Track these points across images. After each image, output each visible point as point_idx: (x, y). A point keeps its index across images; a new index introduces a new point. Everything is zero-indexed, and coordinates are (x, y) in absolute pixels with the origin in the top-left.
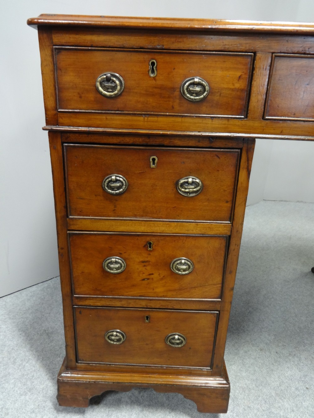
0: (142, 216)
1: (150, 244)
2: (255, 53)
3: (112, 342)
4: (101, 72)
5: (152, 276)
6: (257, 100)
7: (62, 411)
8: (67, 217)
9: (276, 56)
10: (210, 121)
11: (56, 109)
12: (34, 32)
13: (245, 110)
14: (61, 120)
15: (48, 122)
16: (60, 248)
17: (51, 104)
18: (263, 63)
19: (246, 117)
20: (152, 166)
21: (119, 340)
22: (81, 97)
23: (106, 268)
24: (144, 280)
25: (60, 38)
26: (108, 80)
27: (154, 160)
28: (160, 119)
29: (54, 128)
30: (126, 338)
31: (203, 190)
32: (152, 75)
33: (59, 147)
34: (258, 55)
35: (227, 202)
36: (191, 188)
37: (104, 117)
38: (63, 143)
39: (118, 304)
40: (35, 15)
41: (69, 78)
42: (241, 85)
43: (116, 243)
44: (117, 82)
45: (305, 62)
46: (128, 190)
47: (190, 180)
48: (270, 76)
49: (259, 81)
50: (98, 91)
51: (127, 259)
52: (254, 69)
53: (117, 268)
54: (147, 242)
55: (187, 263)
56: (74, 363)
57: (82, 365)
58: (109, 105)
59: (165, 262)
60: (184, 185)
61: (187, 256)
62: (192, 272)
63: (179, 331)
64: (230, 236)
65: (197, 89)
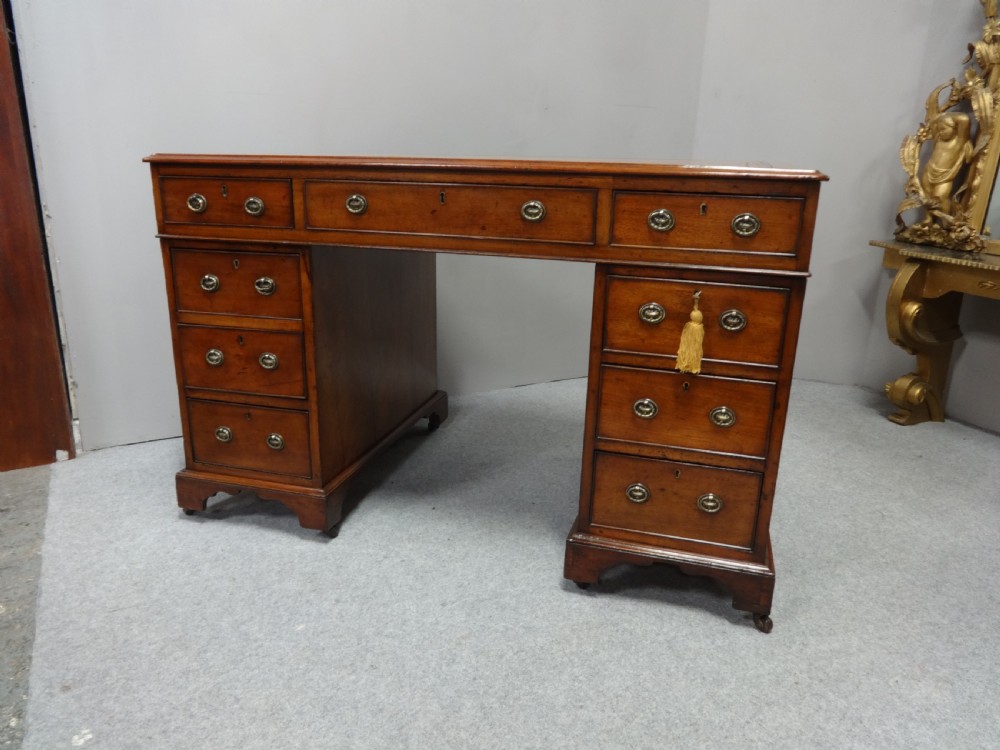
0: (232, 312)
1: (241, 338)
2: (291, 180)
3: (221, 439)
4: (189, 194)
5: (246, 370)
6: (298, 215)
8: (177, 310)
9: (306, 182)
10: (268, 231)
11: (164, 221)
12: (148, 164)
13: (292, 223)
14: (167, 230)
15: (160, 231)
16: (174, 340)
17: (161, 216)
18: (297, 186)
19: (294, 227)
20: (236, 267)
21: (226, 438)
22: (178, 212)
23: (208, 359)
24: (239, 373)
25: (163, 170)
26: (195, 200)
27: (236, 262)
28: (233, 229)
29: (165, 235)
30: (232, 437)
31: (273, 290)
32: (224, 195)
33: (168, 251)
34: (294, 181)
35: (297, 301)
36: (266, 288)
37: (195, 227)
38: (170, 248)
39: (223, 398)
40: (148, 154)
41: (170, 199)
42: (286, 203)
43: (215, 336)
44: (201, 201)
45: (327, 185)
46: (219, 287)
47: (262, 280)
48: (305, 197)
49: (298, 200)
50: (189, 209)
51: (224, 352)
52: (292, 191)
53: (217, 360)
54: (239, 336)
55: (271, 358)
56: (191, 461)
57: (198, 465)
58: (199, 218)
59: (254, 358)
60: (259, 284)
61: (272, 351)
62: (277, 367)
63: (278, 432)
64: (303, 333)
65: (254, 206)
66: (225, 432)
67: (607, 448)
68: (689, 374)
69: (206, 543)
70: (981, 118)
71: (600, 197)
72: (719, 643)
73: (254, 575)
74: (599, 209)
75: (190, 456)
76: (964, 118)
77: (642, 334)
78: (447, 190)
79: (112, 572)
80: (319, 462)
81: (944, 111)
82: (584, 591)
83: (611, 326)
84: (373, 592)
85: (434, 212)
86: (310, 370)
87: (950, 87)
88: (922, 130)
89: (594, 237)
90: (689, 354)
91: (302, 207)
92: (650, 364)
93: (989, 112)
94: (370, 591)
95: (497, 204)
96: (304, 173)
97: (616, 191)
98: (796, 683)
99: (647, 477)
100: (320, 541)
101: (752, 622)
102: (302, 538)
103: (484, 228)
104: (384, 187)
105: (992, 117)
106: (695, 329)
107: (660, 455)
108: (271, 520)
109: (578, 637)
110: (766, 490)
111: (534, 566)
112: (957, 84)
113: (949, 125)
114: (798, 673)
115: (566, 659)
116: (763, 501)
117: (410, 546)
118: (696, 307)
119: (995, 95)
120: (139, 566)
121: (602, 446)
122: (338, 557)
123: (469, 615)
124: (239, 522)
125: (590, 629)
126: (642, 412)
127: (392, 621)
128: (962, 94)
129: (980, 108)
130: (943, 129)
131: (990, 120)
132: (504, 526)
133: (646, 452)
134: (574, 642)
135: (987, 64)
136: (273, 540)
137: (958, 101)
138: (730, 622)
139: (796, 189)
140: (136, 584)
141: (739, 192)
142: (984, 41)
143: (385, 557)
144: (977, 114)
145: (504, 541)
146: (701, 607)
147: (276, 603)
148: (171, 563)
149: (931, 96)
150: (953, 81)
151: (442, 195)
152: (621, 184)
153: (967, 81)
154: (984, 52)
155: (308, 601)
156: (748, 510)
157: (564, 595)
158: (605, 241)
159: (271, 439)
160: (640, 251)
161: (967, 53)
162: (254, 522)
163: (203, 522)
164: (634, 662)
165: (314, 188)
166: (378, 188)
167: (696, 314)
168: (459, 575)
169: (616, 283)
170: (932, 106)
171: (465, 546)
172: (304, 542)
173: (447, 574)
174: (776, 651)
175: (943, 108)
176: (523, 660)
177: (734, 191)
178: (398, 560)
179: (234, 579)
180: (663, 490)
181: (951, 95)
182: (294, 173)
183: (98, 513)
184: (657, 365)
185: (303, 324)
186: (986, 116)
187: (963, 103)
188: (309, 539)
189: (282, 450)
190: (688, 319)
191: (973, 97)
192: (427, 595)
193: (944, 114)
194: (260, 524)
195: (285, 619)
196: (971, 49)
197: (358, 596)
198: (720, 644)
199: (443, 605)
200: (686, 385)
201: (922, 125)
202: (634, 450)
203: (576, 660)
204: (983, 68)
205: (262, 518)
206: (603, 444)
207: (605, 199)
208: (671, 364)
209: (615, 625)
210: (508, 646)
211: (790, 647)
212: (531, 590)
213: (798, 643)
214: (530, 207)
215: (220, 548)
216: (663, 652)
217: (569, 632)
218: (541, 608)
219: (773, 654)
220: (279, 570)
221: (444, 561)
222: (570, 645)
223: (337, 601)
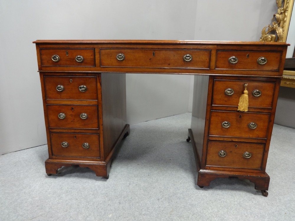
0: (69, 99)
1: (73, 108)
2: (95, 48)
3: (64, 146)
4: (53, 55)
5: (74, 120)
6: (97, 61)
7: (48, 177)
8: (46, 99)
9: (100, 49)
10: (85, 68)
11: (41, 66)
12: (35, 44)
13: (95, 65)
14: (42, 69)
15: (39, 69)
16: (44, 110)
17: (40, 64)
18: (97, 51)
19: (95, 66)
20: (71, 82)
21: (66, 146)
22: (48, 62)
23: (59, 117)
24: (72, 121)
25: (41, 46)
26: (55, 57)
27: (71, 80)
28: (71, 68)
29: (42, 71)
30: (69, 146)
31: (86, 90)
32: (67, 55)
33: (43, 77)
34: (96, 49)
35: (95, 93)
36: (83, 89)
37: (55, 68)
38: (43, 76)
39: (65, 131)
40: (35, 40)
41: (44, 57)
42: (92, 57)
43: (61, 108)
44: (57, 57)
45: (109, 50)
46: (64, 90)
47: (82, 86)
48: (100, 55)
49: (97, 56)
50: (52, 60)
51: (65, 114)
52: (95, 53)
53: (63, 117)
54: (72, 108)
55: (84, 116)
56: (51, 156)
57: (54, 157)
58: (56, 64)
59: (78, 115)
60: (80, 88)
61: (85, 112)
62: (87, 118)
63: (86, 142)
64: (98, 105)
65: (79, 59)
66: (66, 144)
67: (212, 139)
68: (243, 112)
69: (60, 186)
70: (279, 35)
71: (212, 52)
72: (254, 202)
73: (84, 196)
74: (211, 57)
75: (51, 153)
76: (274, 36)
77: (226, 99)
78: (156, 51)
79: (26, 202)
80: (103, 152)
81: (267, 34)
82: (202, 189)
83: (215, 97)
84: (131, 198)
85: (150, 59)
86: (100, 118)
87: (268, 27)
89: (209, 67)
90: (243, 104)
91: (99, 59)
92: (228, 109)
93: (282, 34)
94: (130, 198)
95: (174, 56)
96: (100, 46)
97: (217, 50)
98: (285, 213)
99: (226, 148)
100: (103, 181)
101: (261, 194)
102: (96, 180)
103: (169, 64)
104: (132, 51)
106: (246, 96)
107: (231, 140)
108: (82, 174)
109: (210, 206)
110: (266, 149)
111: (182, 182)
112: (270, 26)
113: (270, 38)
114: (284, 210)
115: (210, 215)
116: (265, 153)
117: (136, 179)
118: (246, 89)
119: (283, 29)
120: (37, 199)
121: (211, 139)
122: (112, 186)
123: (169, 203)
124: (70, 176)
125: (213, 203)
126: (225, 126)
127: (143, 208)
128: (272, 29)
129: (279, 33)
130: (268, 39)
131: (282, 36)
132: (165, 168)
133: (225, 139)
134: (210, 208)
135: (279, 20)
136: (86, 182)
137: (271, 31)
138: (254, 194)
140: (37, 206)
142: (279, 14)
143: (130, 184)
144: (278, 34)
145: (167, 174)
146: (242, 190)
147: (97, 207)
148: (49, 196)
149: (263, 30)
150: (269, 25)
151: (154, 53)
152: (219, 48)
153: (274, 26)
154: (278, 17)
155: (109, 205)
156: (260, 156)
157: (197, 191)
158: (213, 68)
159: (84, 145)
160: (226, 71)
161: (273, 17)
162: (75, 176)
163: (56, 178)
164: (232, 213)
165: (103, 52)
166: (129, 51)
167: (246, 91)
168: (158, 187)
169: (217, 82)
170: (264, 33)
171: (155, 177)
172: (98, 182)
173: (154, 188)
174: (273, 203)
175: (267, 33)
176: (196, 218)
177: (259, 50)
178: (134, 185)
179: (77, 199)
180: (231, 152)
181: (269, 29)
182: (95, 46)
183: (12, 179)
184: (230, 110)
185: (98, 102)
186: (281, 35)
187: (273, 31)
188: (99, 180)
189: (89, 149)
190: (243, 93)
191: (276, 30)
192: (150, 197)
193: (268, 35)
194: (78, 176)
195: (103, 213)
196: (274, 16)
197: (126, 200)
198: (255, 202)
199: (158, 200)
200: (240, 116)
201: (261, 38)
202: (222, 139)
203: (214, 215)
204: (278, 22)
205: (78, 174)
206: (211, 138)
207: (214, 53)
208: (235, 109)
209: (220, 200)
210: (189, 213)
211: (276, 201)
212: (185, 191)
213: (277, 199)
214: (187, 56)
215: (66, 187)
216: (239, 208)
217: (206, 205)
218: (192, 197)
219: (273, 204)
220: (93, 193)
221: (151, 183)
222: (209, 210)
223: (120, 203)
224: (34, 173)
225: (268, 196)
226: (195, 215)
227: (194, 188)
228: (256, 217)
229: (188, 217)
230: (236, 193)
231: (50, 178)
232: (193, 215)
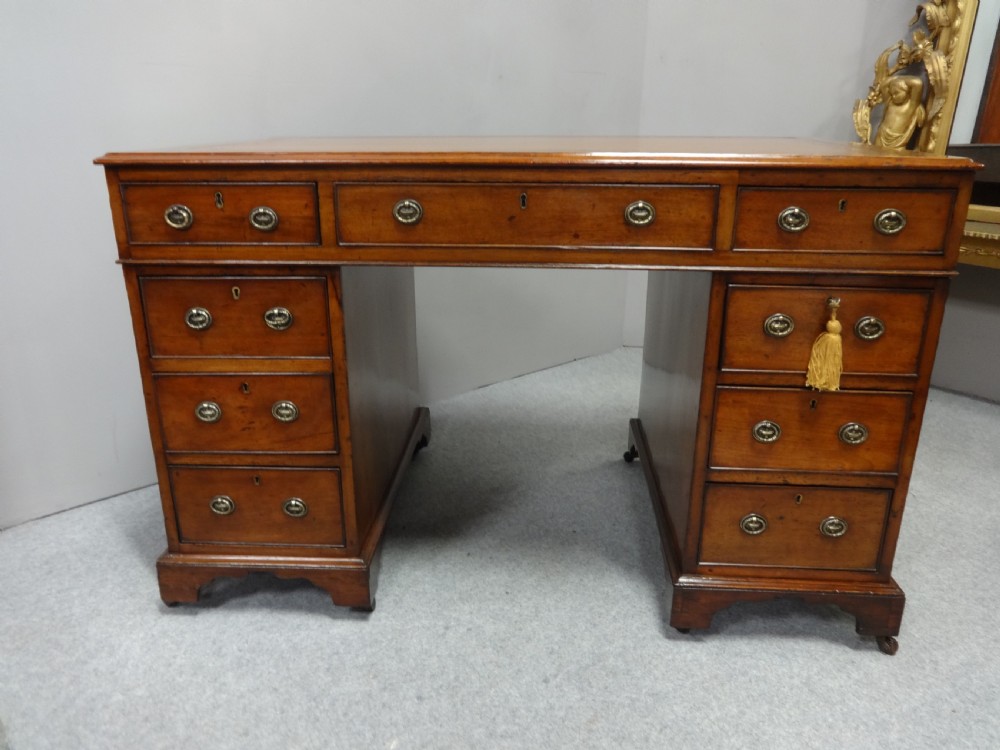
0: (231, 354)
1: (245, 386)
2: (317, 183)
3: (218, 512)
4: (168, 205)
5: (253, 425)
6: (327, 227)
7: (168, 613)
8: (150, 356)
9: (337, 185)
10: (284, 249)
11: (128, 242)
12: (101, 169)
13: (318, 238)
14: (133, 253)
15: (121, 255)
16: (147, 394)
17: (123, 237)
18: (324, 191)
19: (321, 243)
20: (236, 297)
21: (226, 509)
22: (151, 230)
23: (199, 416)
24: (244, 429)
25: (124, 175)
26: (176, 213)
27: (236, 291)
28: (234, 249)
29: (131, 261)
30: (235, 507)
31: (291, 322)
32: (219, 206)
33: (135, 280)
34: (320, 185)
35: (323, 335)
36: (280, 320)
37: (177, 249)
38: (138, 277)
39: (220, 462)
40: (100, 154)
41: (137, 212)
42: (308, 213)
43: (206, 386)
44: (185, 214)
45: (367, 189)
46: (212, 324)
47: (276, 311)
48: (335, 204)
49: (326, 210)
50: (167, 224)
51: (220, 405)
52: (318, 198)
53: (212, 416)
54: (243, 384)
55: (287, 409)
56: (176, 543)
57: (186, 546)
58: (179, 236)
59: (267, 408)
60: (271, 317)
61: (288, 398)
62: (298, 418)
63: (295, 495)
64: (332, 377)
65: (263, 218)
66: (224, 502)
67: (720, 480)
68: (826, 392)
69: (214, 643)
70: (936, 81)
71: (722, 194)
72: (855, 675)
73: (298, 678)
74: (721, 209)
75: (175, 536)
76: (917, 82)
77: (768, 349)
78: (530, 192)
79: (106, 707)
80: (355, 526)
81: (892, 75)
82: (686, 636)
83: (731, 342)
84: (457, 679)
85: (511, 218)
86: (343, 418)
87: (898, 51)
88: (873, 94)
89: (712, 242)
90: (826, 366)
91: (332, 218)
92: (773, 382)
93: (944, 76)
94: (452, 677)
95: (594, 206)
96: (335, 174)
97: (742, 187)
98: (954, 711)
99: (764, 506)
100: (357, 618)
101: (875, 644)
102: (334, 617)
103: (576, 236)
104: (446, 190)
105: (947, 81)
106: (834, 338)
107: (781, 481)
108: (282, 598)
109: (715, 697)
110: (896, 507)
111: (618, 613)
112: (905, 47)
113: (902, 89)
114: (948, 698)
115: (716, 728)
116: (891, 519)
117: (466, 608)
118: (834, 317)
119: (948, 58)
120: (140, 692)
121: (715, 478)
122: (389, 637)
123: (581, 690)
124: (243, 607)
125: (722, 685)
126: (763, 436)
127: (498, 714)
128: (913, 57)
129: (934, 71)
130: (896, 93)
131: (944, 84)
132: (557, 565)
133: (764, 479)
134: (714, 704)
135: (937, 27)
136: (298, 626)
137: (907, 64)
138: (851, 647)
139: (948, 180)
140: (146, 720)
141: (884, 185)
142: (935, 4)
143: (447, 628)
144: (931, 78)
145: (568, 585)
147: (345, 714)
148: (181, 680)
149: (880, 59)
150: (901, 43)
151: (524, 197)
152: (749, 178)
153: (916, 45)
154: (933, 14)
155: (384, 705)
156: (875, 528)
157: (670, 644)
158: (727, 245)
159: (291, 505)
160: (767, 256)
161: (914, 13)
162: (262, 605)
163: (196, 614)
164: (786, 717)
165: (348, 194)
166: (438, 190)
167: (834, 324)
168: (542, 637)
169: (738, 294)
170: (882, 69)
171: (529, 599)
172: (339, 623)
173: (529, 640)
174: (913, 675)
175: (891, 71)
176: (672, 739)
177: (878, 184)
178: (462, 630)
179: (276, 690)
180: (781, 518)
181: (900, 57)
182: (319, 174)
183: (46, 622)
184: (781, 383)
185: (333, 362)
186: (941, 80)
187: (915, 66)
188: (342, 618)
189: (305, 519)
190: (824, 329)
191: (926, 61)
192: (519, 670)
193: (895, 78)
194: (269, 605)
195: (369, 735)
196: (920, 10)
197: (441, 687)
198: (857, 677)
199: (546, 681)
200: (814, 402)
201: (872, 89)
202: (752, 479)
203: (727, 727)
204: (931, 31)
205: (269, 596)
206: (716, 474)
207: (728, 197)
208: (799, 381)
209: (744, 674)
210: (647, 724)
211: (924, 668)
212: (632, 645)
213: (928, 661)
214: (638, 209)
215: (235, 647)
216: (809, 699)
217: (702, 693)
218: (656, 666)
219: (912, 679)
220: (326, 666)
221: (516, 622)
222: (712, 710)
223: (420, 698)
224: (119, 598)
225: (898, 653)
226: (668, 731)
227: (661, 636)
228: (862, 728)
229: (647, 740)
230: (797, 647)
231: (176, 613)
232: (661, 730)
